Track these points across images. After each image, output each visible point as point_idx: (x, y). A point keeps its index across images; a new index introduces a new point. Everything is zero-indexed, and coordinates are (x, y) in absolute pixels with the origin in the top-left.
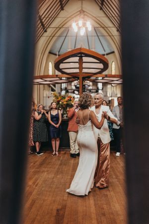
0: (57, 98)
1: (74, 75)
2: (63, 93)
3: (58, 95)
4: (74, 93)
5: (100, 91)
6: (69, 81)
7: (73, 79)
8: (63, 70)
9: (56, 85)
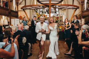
0: (38, 16)
1: (46, 5)
2: (41, 13)
3: (39, 14)
4: (45, 13)
5: (57, 13)
6: (44, 8)
7: (46, 7)
8: (41, 2)
9: (38, 9)
